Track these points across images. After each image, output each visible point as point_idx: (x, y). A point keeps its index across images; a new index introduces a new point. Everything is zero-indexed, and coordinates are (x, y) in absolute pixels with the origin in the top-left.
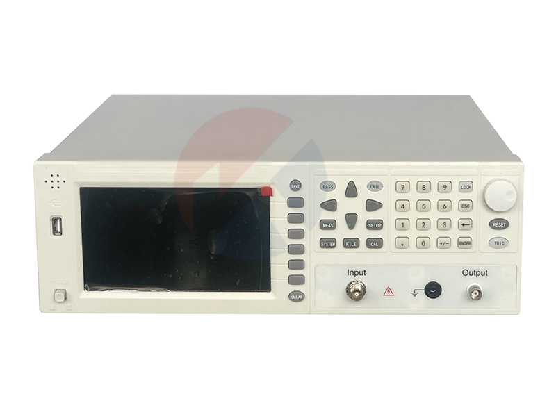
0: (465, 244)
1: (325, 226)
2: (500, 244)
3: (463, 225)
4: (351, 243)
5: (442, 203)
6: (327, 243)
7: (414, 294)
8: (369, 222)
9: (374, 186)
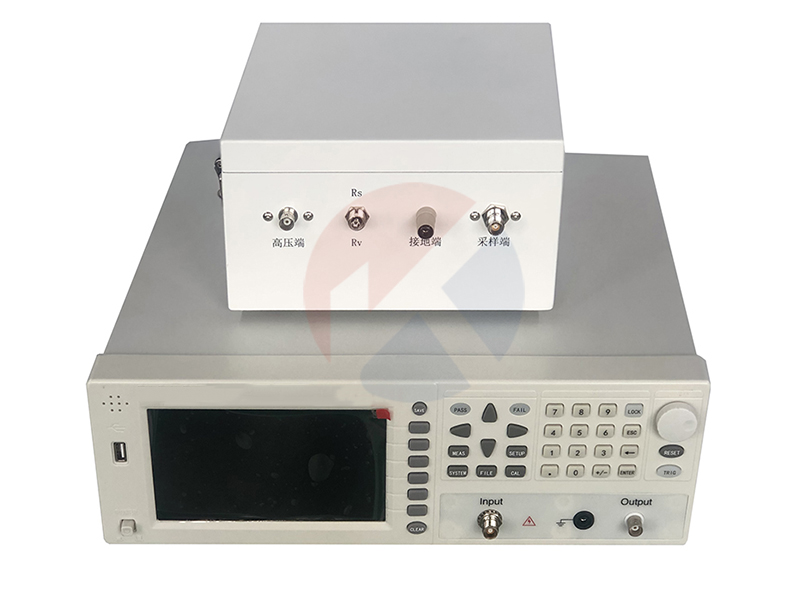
0: (627, 473)
1: (454, 453)
2: (670, 473)
3: (627, 453)
4: (486, 471)
5: (602, 429)
6: (456, 471)
7: (560, 524)
8: (510, 449)
9: (520, 409)
